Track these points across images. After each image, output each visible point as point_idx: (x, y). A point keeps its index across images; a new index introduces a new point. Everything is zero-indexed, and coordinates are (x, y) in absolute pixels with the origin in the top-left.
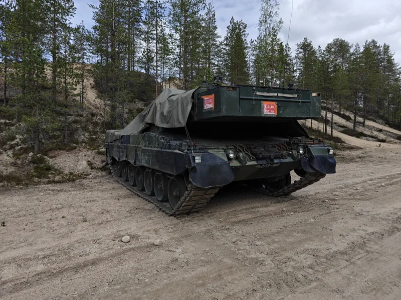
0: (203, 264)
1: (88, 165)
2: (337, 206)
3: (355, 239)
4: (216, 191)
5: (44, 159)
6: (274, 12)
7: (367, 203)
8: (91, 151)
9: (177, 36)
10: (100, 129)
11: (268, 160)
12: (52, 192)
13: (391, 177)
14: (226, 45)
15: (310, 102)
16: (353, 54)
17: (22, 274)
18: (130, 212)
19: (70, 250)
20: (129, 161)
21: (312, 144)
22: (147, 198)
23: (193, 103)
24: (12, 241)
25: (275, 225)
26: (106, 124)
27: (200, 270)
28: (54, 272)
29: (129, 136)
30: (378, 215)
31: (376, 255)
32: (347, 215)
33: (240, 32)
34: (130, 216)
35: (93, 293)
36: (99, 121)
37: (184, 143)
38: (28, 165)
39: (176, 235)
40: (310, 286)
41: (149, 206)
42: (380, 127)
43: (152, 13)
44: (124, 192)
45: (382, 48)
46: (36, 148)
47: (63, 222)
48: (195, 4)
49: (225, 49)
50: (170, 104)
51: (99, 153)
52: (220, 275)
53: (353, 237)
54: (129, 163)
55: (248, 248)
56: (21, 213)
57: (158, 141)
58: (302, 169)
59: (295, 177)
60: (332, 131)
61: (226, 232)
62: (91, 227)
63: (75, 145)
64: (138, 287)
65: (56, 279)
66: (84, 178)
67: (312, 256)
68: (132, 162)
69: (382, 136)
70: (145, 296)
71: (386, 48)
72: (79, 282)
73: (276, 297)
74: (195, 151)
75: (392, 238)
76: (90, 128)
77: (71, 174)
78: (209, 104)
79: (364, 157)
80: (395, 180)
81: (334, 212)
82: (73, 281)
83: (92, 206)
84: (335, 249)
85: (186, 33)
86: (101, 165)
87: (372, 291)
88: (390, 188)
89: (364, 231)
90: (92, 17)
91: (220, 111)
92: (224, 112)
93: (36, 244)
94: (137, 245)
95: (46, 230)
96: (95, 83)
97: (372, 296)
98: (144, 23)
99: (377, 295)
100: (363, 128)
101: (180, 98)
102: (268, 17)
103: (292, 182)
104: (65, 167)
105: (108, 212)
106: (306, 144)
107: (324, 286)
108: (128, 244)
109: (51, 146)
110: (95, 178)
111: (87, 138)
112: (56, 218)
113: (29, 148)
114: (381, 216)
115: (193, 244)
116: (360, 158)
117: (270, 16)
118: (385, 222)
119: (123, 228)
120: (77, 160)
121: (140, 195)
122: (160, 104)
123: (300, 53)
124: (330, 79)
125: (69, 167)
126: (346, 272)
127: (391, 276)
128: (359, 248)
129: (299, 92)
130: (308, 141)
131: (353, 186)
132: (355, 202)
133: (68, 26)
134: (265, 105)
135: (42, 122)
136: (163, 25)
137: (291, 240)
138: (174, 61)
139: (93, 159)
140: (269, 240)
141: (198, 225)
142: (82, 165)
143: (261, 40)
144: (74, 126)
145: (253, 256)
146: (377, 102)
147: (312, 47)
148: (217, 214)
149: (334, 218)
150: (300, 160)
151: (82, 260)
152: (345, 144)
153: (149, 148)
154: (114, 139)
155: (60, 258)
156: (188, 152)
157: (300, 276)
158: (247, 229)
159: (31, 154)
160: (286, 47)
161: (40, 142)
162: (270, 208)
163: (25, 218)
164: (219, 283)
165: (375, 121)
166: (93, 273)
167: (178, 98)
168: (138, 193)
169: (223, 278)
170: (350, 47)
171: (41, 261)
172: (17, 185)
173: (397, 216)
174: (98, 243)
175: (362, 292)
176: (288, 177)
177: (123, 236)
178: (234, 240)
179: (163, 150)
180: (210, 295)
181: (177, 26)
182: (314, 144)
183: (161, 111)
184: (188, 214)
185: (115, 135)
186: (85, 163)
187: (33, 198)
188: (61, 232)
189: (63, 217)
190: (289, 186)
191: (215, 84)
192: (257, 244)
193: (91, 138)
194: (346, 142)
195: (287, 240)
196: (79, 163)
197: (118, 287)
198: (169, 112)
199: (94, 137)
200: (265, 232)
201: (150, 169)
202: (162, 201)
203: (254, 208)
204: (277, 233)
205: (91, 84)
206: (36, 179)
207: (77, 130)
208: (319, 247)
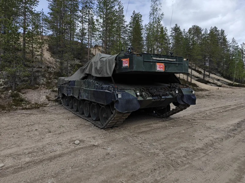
0: (124, 156)
1: (47, 98)
2: (197, 124)
3: (208, 141)
4: (129, 114)
5: (19, 94)
6: (158, 8)
7: (213, 122)
8: (48, 90)
9: (101, 21)
10: (53, 76)
11: (158, 97)
12: (26, 115)
13: (226, 107)
14: (130, 27)
15: (182, 64)
16: (204, 35)
17: (17, 163)
18: (77, 127)
19: (44, 149)
20: (74, 96)
21: (183, 88)
22: (86, 119)
23: (116, 62)
24: (7, 144)
25: (162, 134)
26: (57, 73)
27: (124, 159)
28: (37, 161)
29: (74, 81)
30: (219, 128)
31: (220, 150)
32: (202, 129)
33: (138, 19)
34: (77, 129)
35: (63, 173)
36: (52, 71)
37: (111, 86)
38: (9, 98)
39: (106, 140)
40: (185, 167)
41: (88, 123)
42: (219, 78)
43: (86, 6)
44: (71, 115)
45: (220, 32)
46: (14, 88)
47: (36, 133)
48: (112, 2)
49: (129, 29)
50: (101, 62)
51: (53, 91)
52: (135, 162)
53: (206, 140)
54: (74, 97)
55: (149, 146)
56: (9, 127)
57: (94, 85)
58: (177, 102)
59: (172, 107)
60: (191, 80)
61: (135, 138)
62: (54, 136)
63: (38, 86)
64: (89, 169)
65: (39, 165)
66: (45, 106)
67: (185, 151)
68: (76, 97)
69: (219, 83)
70: (94, 173)
71: (223, 32)
72: (54, 167)
73: (167, 173)
74: (118, 91)
75: (228, 141)
76: (47, 75)
77: (36, 104)
78: (126, 64)
79: (210, 96)
80: (227, 109)
81: (195, 126)
82: (49, 166)
83: (53, 123)
84: (197, 147)
85: (107, 19)
86: (55, 99)
87: (218, 169)
88: (225, 114)
89: (212, 137)
90: (48, 7)
91: (132, 68)
92: (135, 69)
93: (22, 146)
94: (84, 146)
95: (26, 137)
96: (49, 47)
97: (218, 172)
98: (81, 11)
99: (221, 171)
100: (209, 78)
101: (108, 60)
102: (155, 11)
103: (171, 110)
104: (32, 99)
105: (63, 126)
106: (180, 87)
107: (192, 167)
108: (78, 145)
109: (23, 86)
110: (51, 107)
111: (45, 82)
112: (32, 130)
113: (9, 87)
114: (221, 129)
115: (117, 145)
116: (207, 96)
117: (156, 10)
118: (223, 132)
119: (74, 136)
120: (39, 95)
121: (81, 116)
122: (95, 62)
123: (173, 33)
124: (191, 49)
125: (35, 100)
126: (204, 159)
127: (228, 161)
128: (210, 146)
129: (177, 58)
130: (181, 86)
131: (204, 112)
132: (206, 121)
133: (34, 12)
134: (158, 65)
135: (18, 71)
136: (93, 14)
137: (173, 142)
138: (99, 36)
139: (50, 95)
140: (160, 142)
141: (118, 134)
142: (43, 99)
143: (151, 25)
144: (37, 74)
145: (152, 151)
146: (217, 63)
147: (180, 29)
148: (129, 128)
149: (195, 130)
150: (176, 97)
151: (52, 154)
152: (198, 88)
153: (89, 89)
154: (64, 83)
155: (39, 153)
156: (114, 91)
157: (179, 161)
158: (147, 136)
159: (10, 91)
160: (165, 29)
161: (16, 84)
162: (159, 125)
163: (12, 130)
164: (135, 166)
165: (215, 74)
166: (61, 161)
167: (106, 60)
168: (80, 116)
169: (137, 164)
170: (202, 30)
171: (27, 155)
172: (2, 110)
173: (230, 129)
174: (60, 145)
175: (213, 170)
176: (169, 107)
177: (75, 141)
178: (140, 142)
179: (98, 90)
180: (131, 173)
181: (101, 15)
182: (184, 88)
183: (95, 67)
184: (112, 128)
185: (65, 81)
186: (44, 97)
187: (14, 118)
188: (36, 138)
189: (36, 130)
190: (170, 112)
191: (129, 52)
192: (153, 144)
193: (48, 82)
194: (199, 86)
195: (170, 142)
196: (41, 97)
197: (77, 169)
198: (101, 68)
199: (50, 81)
200: (157, 138)
201: (88, 101)
202: (96, 120)
203: (150, 124)
204: (164, 138)
205: (46, 48)
206: (14, 107)
207: (38, 76)
208: (188, 146)
